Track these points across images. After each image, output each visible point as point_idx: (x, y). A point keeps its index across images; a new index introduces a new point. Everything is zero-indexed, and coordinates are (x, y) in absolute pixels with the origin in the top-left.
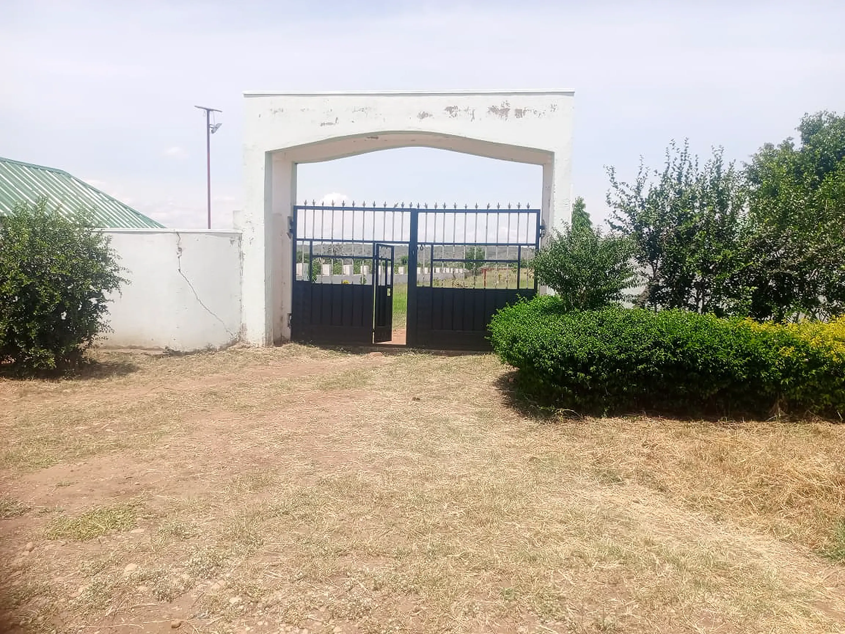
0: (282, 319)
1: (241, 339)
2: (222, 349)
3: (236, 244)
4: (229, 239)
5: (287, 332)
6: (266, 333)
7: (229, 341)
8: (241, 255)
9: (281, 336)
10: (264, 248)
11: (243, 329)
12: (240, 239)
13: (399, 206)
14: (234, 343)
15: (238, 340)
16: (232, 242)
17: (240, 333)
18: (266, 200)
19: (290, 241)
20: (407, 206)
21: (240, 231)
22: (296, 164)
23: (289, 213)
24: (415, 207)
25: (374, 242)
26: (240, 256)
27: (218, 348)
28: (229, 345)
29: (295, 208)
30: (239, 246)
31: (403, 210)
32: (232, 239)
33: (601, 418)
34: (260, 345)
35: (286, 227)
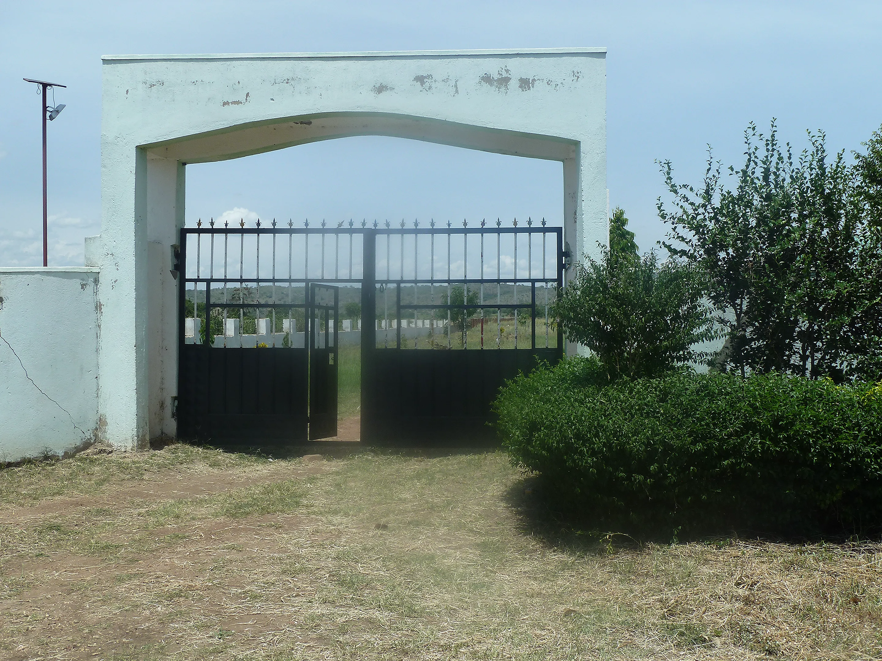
0: (162, 405)
1: (97, 439)
2: (67, 455)
3: (90, 289)
4: (79, 281)
5: (171, 426)
6: (138, 427)
7: (78, 444)
8: (98, 307)
9: (162, 433)
10: (133, 294)
11: (101, 422)
12: (96, 281)
13: (346, 226)
14: (87, 445)
15: (92, 441)
16: (83, 286)
17: (96, 429)
18: (137, 221)
19: (174, 283)
20: (357, 225)
21: (95, 270)
22: (184, 164)
23: (173, 240)
24: (370, 225)
25: (306, 281)
26: (96, 308)
27: (61, 453)
28: (78, 450)
29: (183, 233)
30: (96, 293)
31: (351, 231)
32: (84, 282)
33: (670, 545)
34: (129, 449)
35: (169, 262)
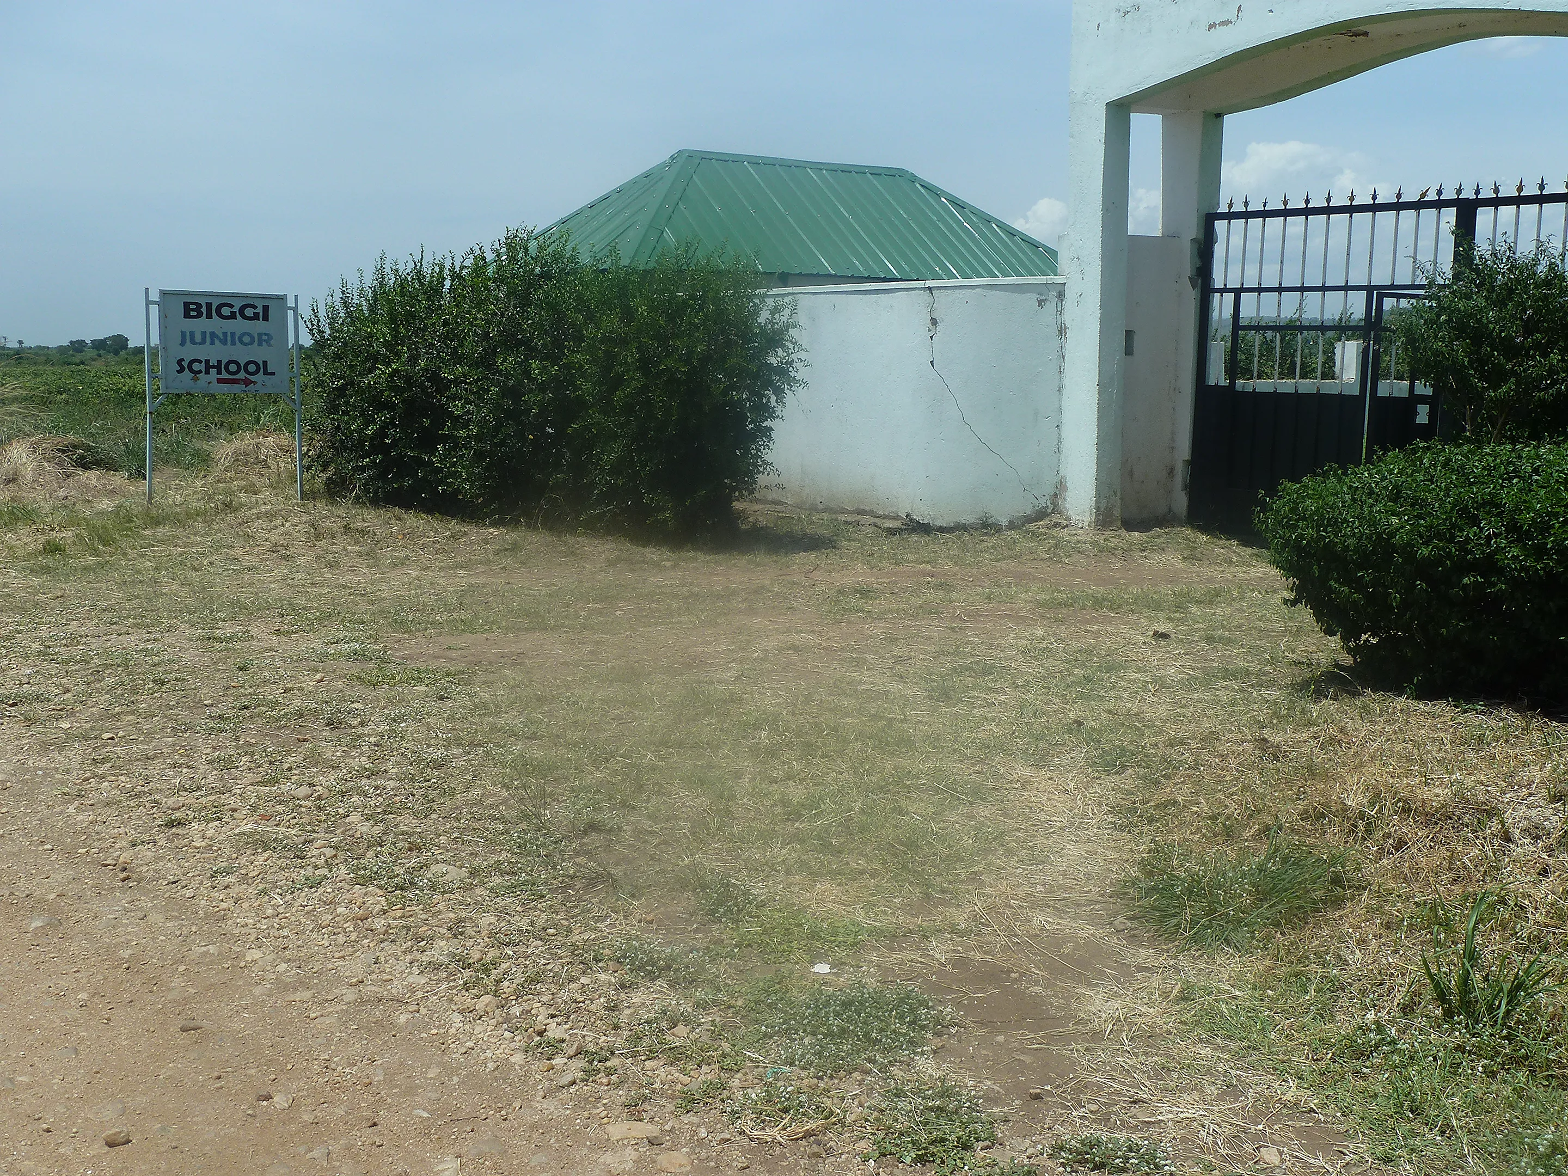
0: (1171, 472)
1: (1056, 509)
2: (1012, 526)
3: (1050, 307)
4: (1035, 296)
5: (1181, 502)
7: (1028, 512)
8: (1062, 331)
9: (1170, 509)
10: (1098, 313)
11: (1060, 488)
12: (1061, 296)
13: (1432, 196)
14: (1041, 515)
15: (1049, 511)
16: (1041, 303)
17: (1056, 495)
19: (1191, 296)
20: (1449, 194)
21: (1058, 280)
22: (1219, 116)
23: (1192, 230)
24: (1468, 194)
25: (1369, 289)
26: (1060, 332)
27: (1004, 522)
28: (1028, 520)
29: (1210, 219)
30: (1060, 312)
31: (1439, 204)
32: (1043, 298)
34: (1086, 524)
35: (1187, 266)
